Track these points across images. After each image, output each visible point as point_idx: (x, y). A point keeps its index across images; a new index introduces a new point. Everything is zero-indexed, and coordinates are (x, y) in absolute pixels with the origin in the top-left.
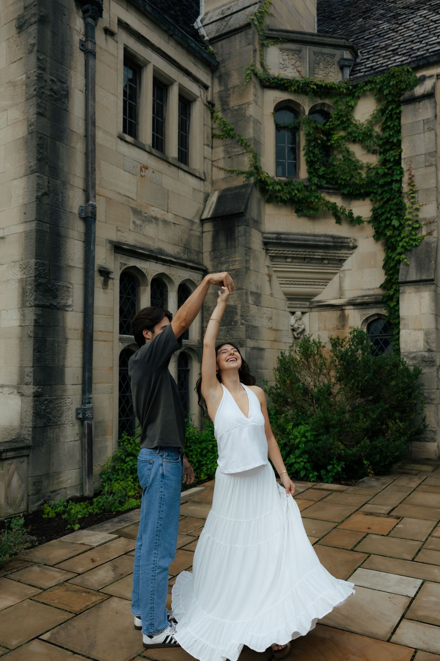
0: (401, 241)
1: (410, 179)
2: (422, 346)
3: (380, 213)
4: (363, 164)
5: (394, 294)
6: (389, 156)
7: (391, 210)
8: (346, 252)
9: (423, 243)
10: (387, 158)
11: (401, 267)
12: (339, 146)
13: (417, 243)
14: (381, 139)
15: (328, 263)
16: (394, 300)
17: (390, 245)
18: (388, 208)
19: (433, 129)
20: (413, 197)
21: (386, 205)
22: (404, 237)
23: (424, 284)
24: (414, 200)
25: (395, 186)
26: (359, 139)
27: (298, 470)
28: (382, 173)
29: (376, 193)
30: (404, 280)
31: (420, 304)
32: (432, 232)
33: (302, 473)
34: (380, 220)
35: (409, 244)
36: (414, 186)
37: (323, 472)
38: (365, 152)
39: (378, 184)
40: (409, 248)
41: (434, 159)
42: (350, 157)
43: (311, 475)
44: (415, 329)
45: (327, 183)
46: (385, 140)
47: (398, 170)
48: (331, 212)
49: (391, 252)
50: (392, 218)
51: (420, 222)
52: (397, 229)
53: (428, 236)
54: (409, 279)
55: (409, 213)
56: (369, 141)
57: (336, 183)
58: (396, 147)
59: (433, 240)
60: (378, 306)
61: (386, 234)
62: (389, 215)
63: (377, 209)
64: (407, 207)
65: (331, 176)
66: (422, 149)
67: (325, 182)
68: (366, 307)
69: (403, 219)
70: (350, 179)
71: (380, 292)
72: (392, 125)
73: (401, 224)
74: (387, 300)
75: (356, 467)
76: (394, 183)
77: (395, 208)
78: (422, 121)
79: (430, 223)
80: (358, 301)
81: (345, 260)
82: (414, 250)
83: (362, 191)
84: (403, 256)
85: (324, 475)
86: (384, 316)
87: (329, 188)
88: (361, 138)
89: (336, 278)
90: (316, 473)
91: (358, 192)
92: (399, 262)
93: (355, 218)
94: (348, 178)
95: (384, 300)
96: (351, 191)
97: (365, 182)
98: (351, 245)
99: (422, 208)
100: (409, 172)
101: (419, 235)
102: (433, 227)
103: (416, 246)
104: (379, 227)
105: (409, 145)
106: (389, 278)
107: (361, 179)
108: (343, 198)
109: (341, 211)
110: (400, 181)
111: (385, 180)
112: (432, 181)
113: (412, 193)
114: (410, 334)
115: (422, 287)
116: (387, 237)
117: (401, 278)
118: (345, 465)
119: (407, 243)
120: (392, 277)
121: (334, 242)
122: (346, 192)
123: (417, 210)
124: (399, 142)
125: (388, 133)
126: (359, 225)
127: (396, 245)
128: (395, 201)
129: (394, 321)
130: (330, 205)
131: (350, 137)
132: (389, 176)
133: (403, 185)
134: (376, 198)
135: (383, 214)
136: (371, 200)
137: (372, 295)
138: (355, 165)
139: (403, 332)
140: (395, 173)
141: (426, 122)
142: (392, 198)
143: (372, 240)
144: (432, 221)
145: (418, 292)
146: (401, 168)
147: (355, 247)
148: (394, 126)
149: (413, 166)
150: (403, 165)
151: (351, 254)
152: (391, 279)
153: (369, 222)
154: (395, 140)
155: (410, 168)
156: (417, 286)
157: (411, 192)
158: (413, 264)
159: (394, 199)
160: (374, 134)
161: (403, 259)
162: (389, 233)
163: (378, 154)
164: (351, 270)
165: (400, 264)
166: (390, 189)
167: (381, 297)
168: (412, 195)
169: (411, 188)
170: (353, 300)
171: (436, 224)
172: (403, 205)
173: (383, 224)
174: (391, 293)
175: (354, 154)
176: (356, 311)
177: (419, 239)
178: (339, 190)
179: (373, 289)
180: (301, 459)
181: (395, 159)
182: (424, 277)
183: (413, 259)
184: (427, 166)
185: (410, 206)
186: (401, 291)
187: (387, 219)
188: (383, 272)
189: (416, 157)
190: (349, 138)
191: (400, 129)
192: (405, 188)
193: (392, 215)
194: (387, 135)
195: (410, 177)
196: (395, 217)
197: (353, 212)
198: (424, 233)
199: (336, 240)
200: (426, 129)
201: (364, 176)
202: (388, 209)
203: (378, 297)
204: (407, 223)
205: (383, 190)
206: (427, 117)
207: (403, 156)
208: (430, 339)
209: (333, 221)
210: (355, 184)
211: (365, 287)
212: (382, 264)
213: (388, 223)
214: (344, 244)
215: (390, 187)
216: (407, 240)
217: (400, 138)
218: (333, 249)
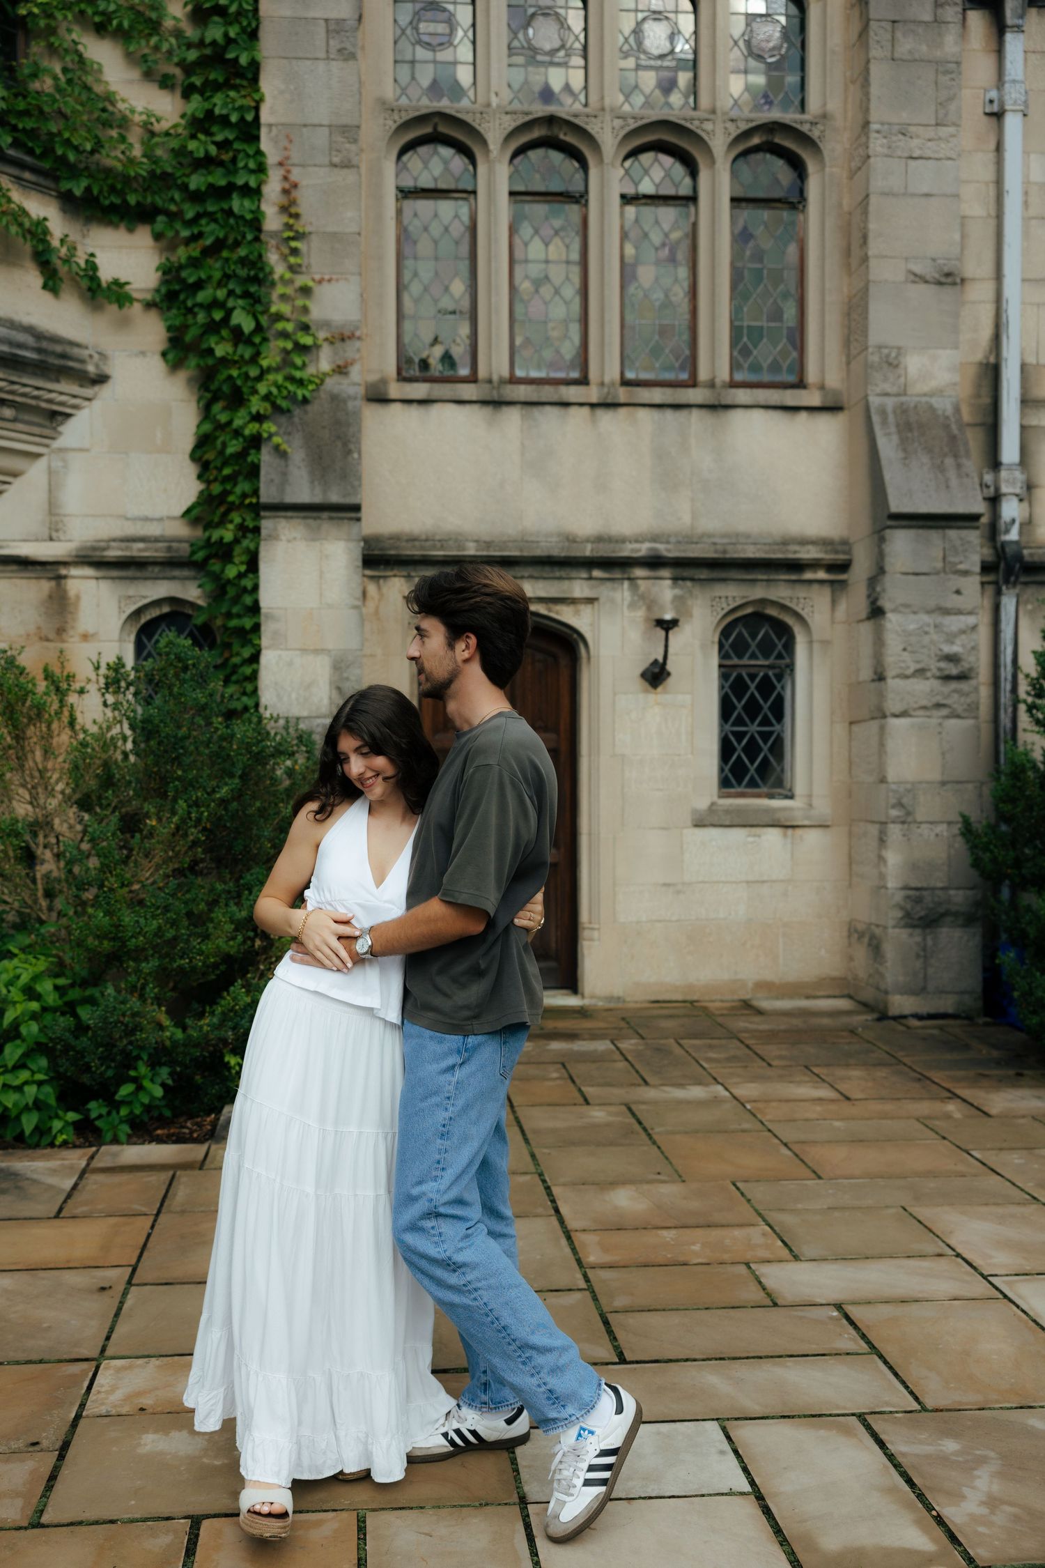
0: (259, 378)
1: (286, 192)
2: (326, 701)
3: (191, 280)
4: (133, 111)
5: (237, 541)
6: (225, 105)
7: (227, 277)
8: (75, 389)
9: (322, 395)
10: (217, 111)
11: (265, 457)
12: (52, 31)
13: (307, 394)
14: (189, 46)
15: (15, 420)
16: (237, 560)
17: (226, 388)
18: (215, 268)
19: (352, 56)
20: (295, 252)
21: (210, 261)
22: (269, 370)
23: (331, 518)
24: (298, 261)
25: (237, 204)
26: (120, 25)
27: (14, 1113)
28: (201, 154)
29: (172, 216)
30: (276, 501)
31: (321, 577)
32: (346, 367)
33: (29, 1123)
34: (189, 303)
35: (285, 393)
36: (297, 216)
37: (95, 1108)
38: (135, 74)
39: (184, 188)
40: (284, 404)
41: (353, 147)
42: (89, 80)
43: (57, 1125)
44: (304, 651)
45: (16, 144)
46: (208, 51)
47: (248, 156)
48: (28, 248)
49: (225, 409)
50: (230, 303)
51: (313, 330)
52: (249, 341)
53: (337, 378)
54: (289, 499)
55: (283, 297)
56: (154, 40)
57: (48, 152)
58: (245, 83)
59: (352, 391)
60: (177, 573)
61: (210, 351)
62: (221, 294)
63: (181, 267)
64: (276, 277)
65: (29, 124)
66: (320, 111)
67: (9, 140)
68: (138, 574)
69: (265, 312)
70: (93, 152)
71: (181, 530)
72: (233, 9)
73: (259, 328)
74: (206, 560)
75: (198, 1079)
76: (235, 196)
77: (242, 272)
78: (322, 23)
79: (343, 340)
80: (114, 553)
81: (68, 416)
82: (297, 412)
83: (132, 199)
84: (269, 427)
85: (100, 1116)
86: (192, 605)
87: (22, 166)
88: (126, 24)
89: (36, 473)
90: (72, 1116)
91: (117, 201)
92: (256, 442)
93: (104, 285)
94: (88, 147)
95: (200, 556)
96: (95, 191)
97: (144, 174)
98: (91, 368)
99: (318, 290)
100: (281, 172)
101: (311, 370)
102: (350, 349)
103: (305, 401)
104: (184, 328)
105: (282, 87)
106: (216, 489)
107: (132, 161)
108: (64, 210)
109: (64, 251)
110: (254, 193)
111: (210, 179)
112: (349, 214)
113: (293, 239)
114: (290, 664)
115: (326, 526)
116: (210, 362)
117: (268, 493)
118: (171, 1074)
119: (279, 387)
120: (228, 487)
121: (39, 350)
122: (78, 192)
123: (306, 291)
124: (255, 66)
125: (222, 30)
126: (121, 306)
127: (245, 390)
128: (242, 252)
129: (234, 623)
130: (27, 224)
131: (90, 11)
132: (220, 171)
133: (264, 207)
134: (177, 233)
135: (199, 285)
136: (158, 237)
137: (157, 540)
138: (104, 110)
139: (269, 658)
140: (241, 164)
141: (335, 28)
142: (230, 241)
143: (156, 365)
144: (347, 333)
145: (313, 540)
146: (259, 153)
147: (101, 379)
148: (240, 13)
149: (296, 157)
150: (265, 145)
151: (89, 399)
152: (226, 493)
153: (149, 305)
154: (244, 60)
155: (288, 158)
156: (310, 522)
157: (291, 234)
158: (298, 455)
159: (237, 244)
160: (168, 23)
161: (271, 436)
162: (221, 350)
163: (178, 93)
164: (87, 450)
165: (258, 448)
166: (222, 210)
167: (186, 546)
168: (293, 244)
169: (291, 221)
170: (94, 549)
171: (358, 344)
172: (267, 270)
173: (201, 317)
174: (228, 534)
175: (100, 71)
176: (105, 586)
177: (311, 382)
178: (57, 179)
179: (161, 520)
180: (24, 1075)
181: (242, 119)
182: (335, 498)
183: (298, 440)
184: (335, 166)
185: (288, 275)
186: (264, 532)
187: (215, 304)
188: (190, 470)
189: (305, 130)
190: (82, 12)
191: (257, 27)
192: (273, 221)
193: (231, 293)
194: (215, 32)
195: (287, 186)
196: (240, 302)
197: (97, 261)
198: (325, 365)
199: (44, 344)
200: (333, 50)
201: (137, 152)
202: (217, 275)
203: (174, 545)
204: (280, 326)
205: (201, 210)
206: (333, 15)
207: (265, 117)
208: (347, 679)
209: (33, 278)
210: (108, 171)
211: (134, 511)
212: (187, 441)
213: (218, 315)
214: (71, 364)
215: (226, 206)
216: (279, 378)
217: (259, 57)
218: (34, 374)
